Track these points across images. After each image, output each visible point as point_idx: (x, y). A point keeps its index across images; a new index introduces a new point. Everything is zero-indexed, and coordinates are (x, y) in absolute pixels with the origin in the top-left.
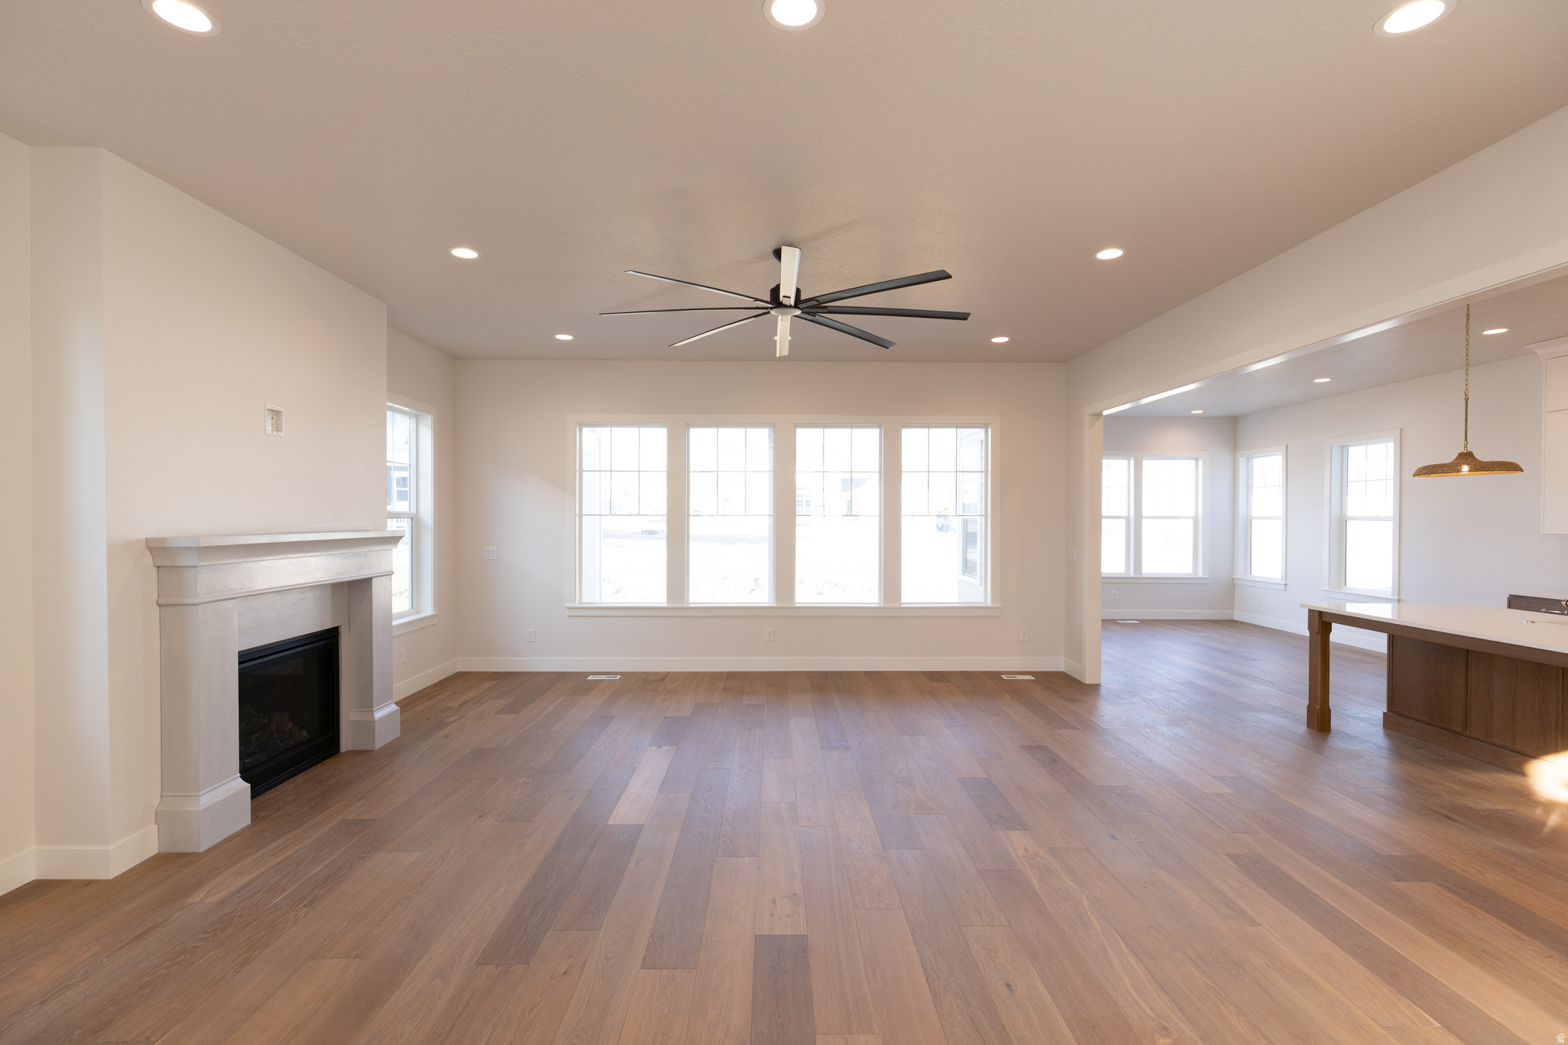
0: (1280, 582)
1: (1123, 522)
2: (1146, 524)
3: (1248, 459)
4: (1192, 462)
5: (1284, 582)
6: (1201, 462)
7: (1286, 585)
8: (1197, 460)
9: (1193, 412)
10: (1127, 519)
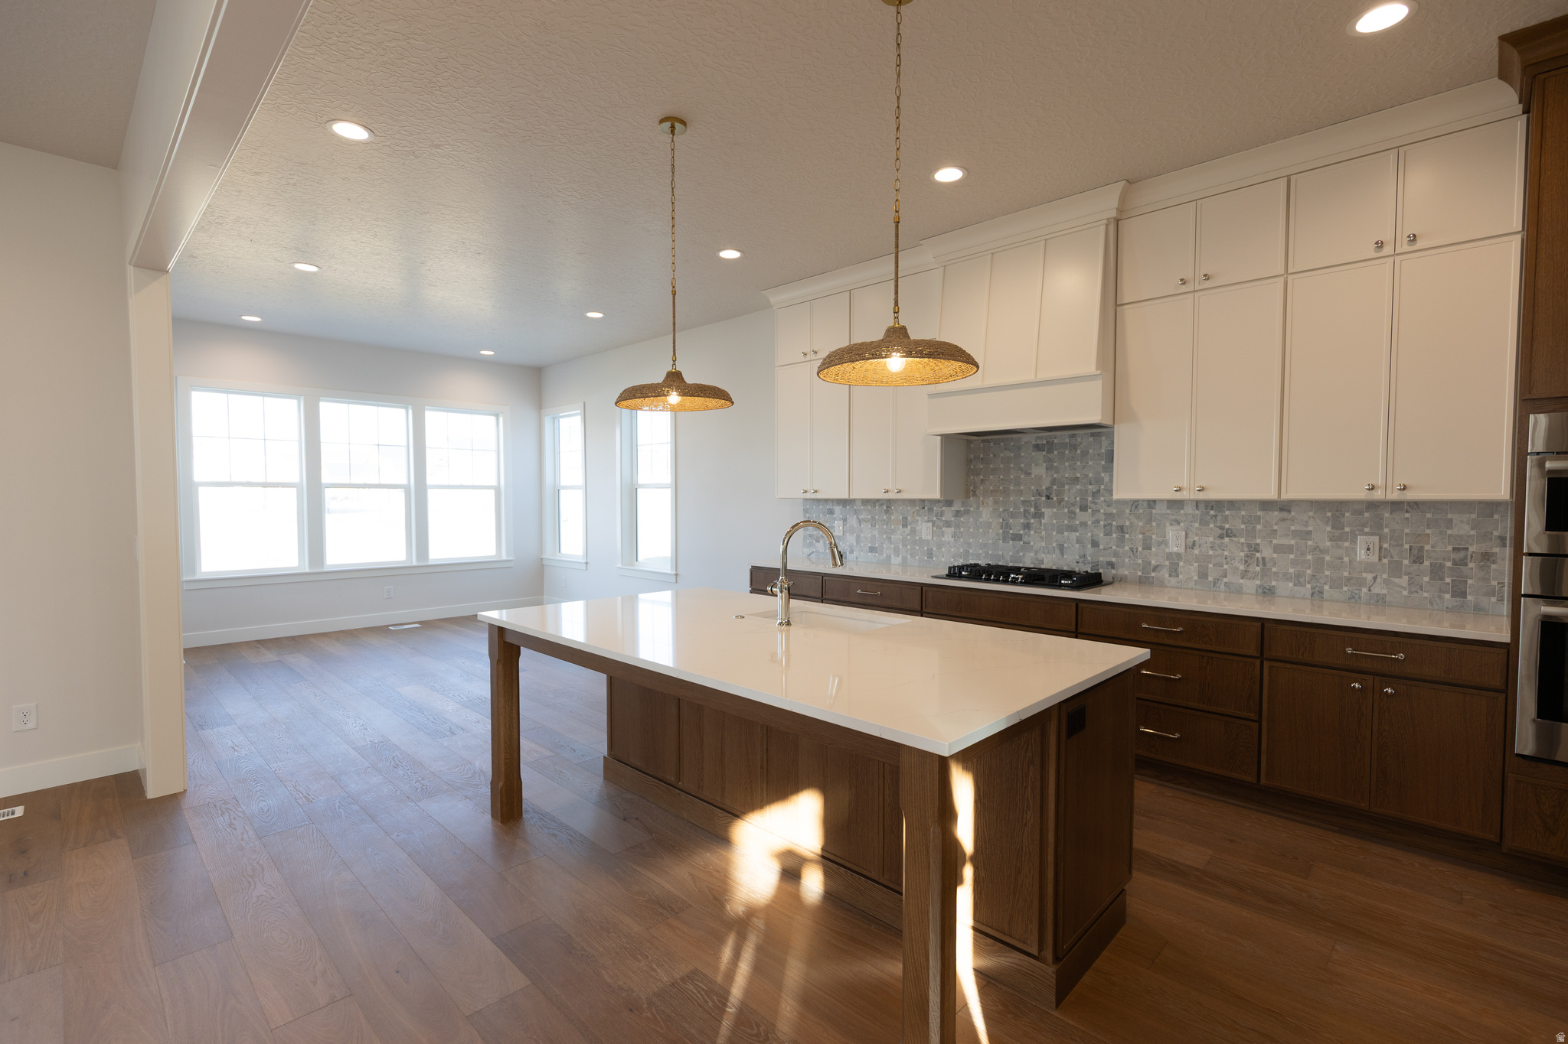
0: (581, 561)
1: (401, 493)
2: (432, 495)
3: (554, 418)
4: (493, 419)
5: (585, 561)
6: (501, 419)
7: (587, 563)
8: (497, 416)
9: (482, 352)
10: (406, 489)
